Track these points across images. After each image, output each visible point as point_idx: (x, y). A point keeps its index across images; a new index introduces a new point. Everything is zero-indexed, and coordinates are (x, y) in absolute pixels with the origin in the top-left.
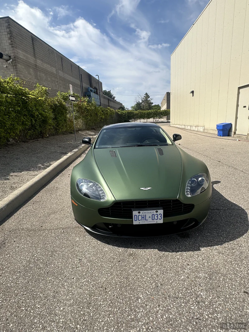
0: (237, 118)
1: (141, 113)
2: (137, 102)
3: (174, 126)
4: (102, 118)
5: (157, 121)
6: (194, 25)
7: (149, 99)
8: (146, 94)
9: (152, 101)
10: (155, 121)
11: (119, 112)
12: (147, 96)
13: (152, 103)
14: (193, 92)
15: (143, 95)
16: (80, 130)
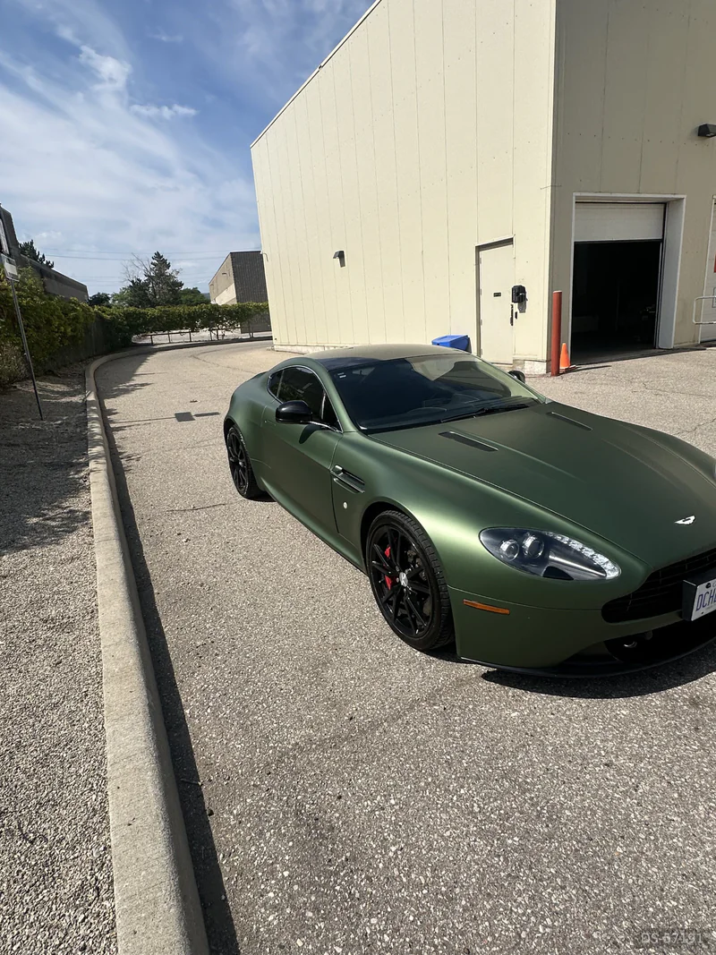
0: (479, 323)
1: (168, 315)
2: (132, 282)
3: (289, 348)
4: (65, 333)
5: (220, 338)
6: (322, 69)
7: (169, 271)
8: (158, 256)
9: (179, 278)
10: (214, 338)
11: (104, 312)
12: (161, 262)
13: (181, 285)
14: (341, 255)
15: (148, 260)
16: (15, 379)
